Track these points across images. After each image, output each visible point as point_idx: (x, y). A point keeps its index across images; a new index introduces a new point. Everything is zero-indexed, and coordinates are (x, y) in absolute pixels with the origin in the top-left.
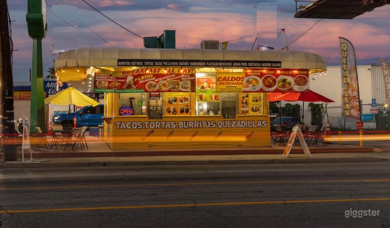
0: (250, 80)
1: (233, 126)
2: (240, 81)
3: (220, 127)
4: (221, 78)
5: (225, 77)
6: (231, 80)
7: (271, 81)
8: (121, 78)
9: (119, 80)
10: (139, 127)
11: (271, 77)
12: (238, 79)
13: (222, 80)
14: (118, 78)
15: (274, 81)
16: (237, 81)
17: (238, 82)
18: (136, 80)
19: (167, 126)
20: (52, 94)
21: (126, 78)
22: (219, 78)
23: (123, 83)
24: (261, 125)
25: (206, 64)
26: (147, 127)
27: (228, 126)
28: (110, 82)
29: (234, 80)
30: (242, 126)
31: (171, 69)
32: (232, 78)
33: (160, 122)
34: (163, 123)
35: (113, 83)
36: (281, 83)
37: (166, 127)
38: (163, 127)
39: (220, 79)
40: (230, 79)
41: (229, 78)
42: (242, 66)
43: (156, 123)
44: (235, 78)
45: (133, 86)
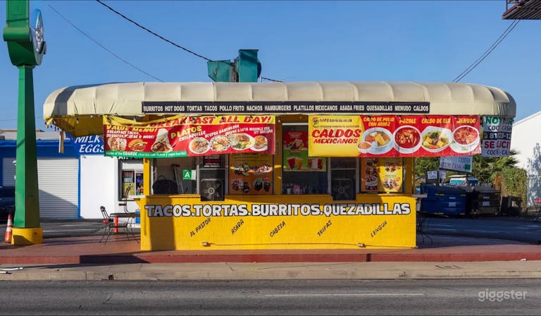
0: (373, 135)
1: (349, 213)
2: (352, 137)
3: (328, 214)
4: (319, 132)
5: (326, 131)
6: (337, 135)
7: (411, 136)
8: (149, 133)
9: (145, 137)
10: (184, 214)
11: (411, 129)
12: (349, 134)
13: (321, 136)
14: (143, 134)
15: (417, 136)
16: (346, 136)
17: (349, 138)
18: (173, 135)
19: (232, 212)
20: (85, 153)
21: (155, 134)
22: (316, 131)
23: (151, 142)
24: (399, 210)
25: (292, 108)
26: (198, 214)
27: (342, 213)
28: (129, 140)
29: (342, 135)
30: (366, 213)
31: (233, 117)
32: (338, 131)
33: (221, 206)
34: (226, 207)
35: (135, 141)
36: (429, 140)
37: (231, 214)
38: (226, 214)
39: (316, 134)
40: (334, 134)
41: (332, 131)
42: (355, 111)
43: (214, 207)
44: (343, 131)
45: (169, 146)
